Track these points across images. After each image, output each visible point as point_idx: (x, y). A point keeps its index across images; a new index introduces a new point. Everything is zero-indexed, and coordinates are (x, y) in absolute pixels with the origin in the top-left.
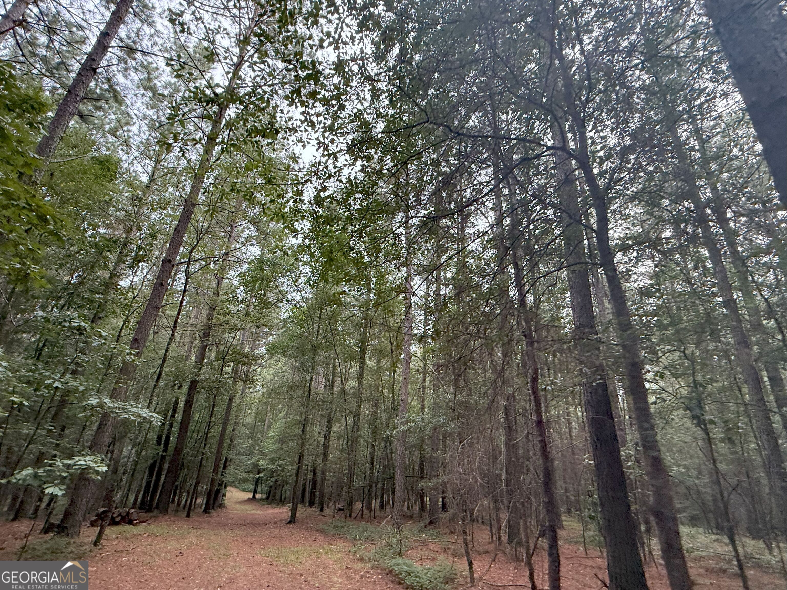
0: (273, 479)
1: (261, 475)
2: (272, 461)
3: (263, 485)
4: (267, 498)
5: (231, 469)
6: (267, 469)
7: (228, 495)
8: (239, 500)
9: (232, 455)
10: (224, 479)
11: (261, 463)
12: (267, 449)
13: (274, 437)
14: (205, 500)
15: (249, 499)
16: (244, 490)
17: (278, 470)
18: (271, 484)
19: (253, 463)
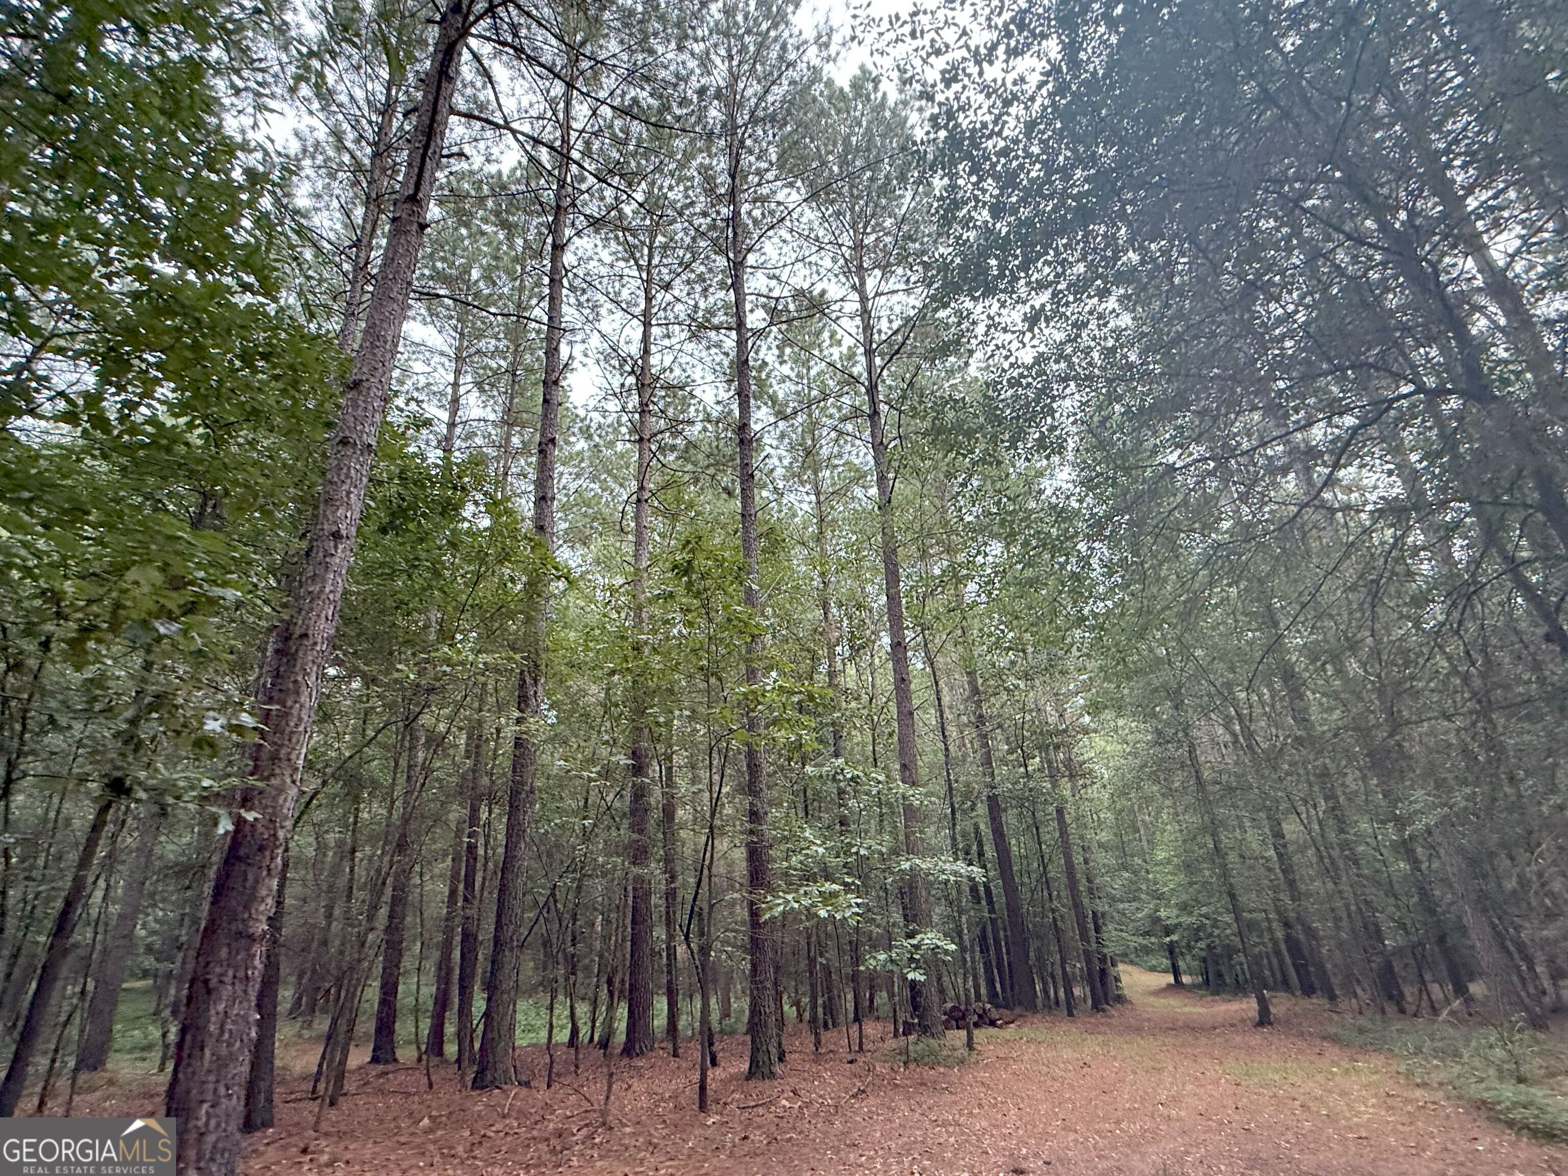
0: (1202, 944)
1: (1175, 938)
2: (1184, 908)
3: (1188, 957)
4: (1207, 982)
5: (1110, 930)
6: (1180, 924)
7: (1125, 979)
8: (1152, 988)
9: (1102, 906)
10: (1105, 950)
11: (1163, 913)
12: (1165, 885)
13: (1169, 861)
14: (1088, 989)
15: (1169, 986)
16: (1153, 969)
17: (1204, 925)
18: (1203, 954)
19: (1150, 916)
